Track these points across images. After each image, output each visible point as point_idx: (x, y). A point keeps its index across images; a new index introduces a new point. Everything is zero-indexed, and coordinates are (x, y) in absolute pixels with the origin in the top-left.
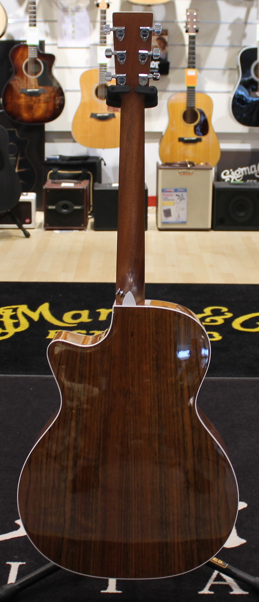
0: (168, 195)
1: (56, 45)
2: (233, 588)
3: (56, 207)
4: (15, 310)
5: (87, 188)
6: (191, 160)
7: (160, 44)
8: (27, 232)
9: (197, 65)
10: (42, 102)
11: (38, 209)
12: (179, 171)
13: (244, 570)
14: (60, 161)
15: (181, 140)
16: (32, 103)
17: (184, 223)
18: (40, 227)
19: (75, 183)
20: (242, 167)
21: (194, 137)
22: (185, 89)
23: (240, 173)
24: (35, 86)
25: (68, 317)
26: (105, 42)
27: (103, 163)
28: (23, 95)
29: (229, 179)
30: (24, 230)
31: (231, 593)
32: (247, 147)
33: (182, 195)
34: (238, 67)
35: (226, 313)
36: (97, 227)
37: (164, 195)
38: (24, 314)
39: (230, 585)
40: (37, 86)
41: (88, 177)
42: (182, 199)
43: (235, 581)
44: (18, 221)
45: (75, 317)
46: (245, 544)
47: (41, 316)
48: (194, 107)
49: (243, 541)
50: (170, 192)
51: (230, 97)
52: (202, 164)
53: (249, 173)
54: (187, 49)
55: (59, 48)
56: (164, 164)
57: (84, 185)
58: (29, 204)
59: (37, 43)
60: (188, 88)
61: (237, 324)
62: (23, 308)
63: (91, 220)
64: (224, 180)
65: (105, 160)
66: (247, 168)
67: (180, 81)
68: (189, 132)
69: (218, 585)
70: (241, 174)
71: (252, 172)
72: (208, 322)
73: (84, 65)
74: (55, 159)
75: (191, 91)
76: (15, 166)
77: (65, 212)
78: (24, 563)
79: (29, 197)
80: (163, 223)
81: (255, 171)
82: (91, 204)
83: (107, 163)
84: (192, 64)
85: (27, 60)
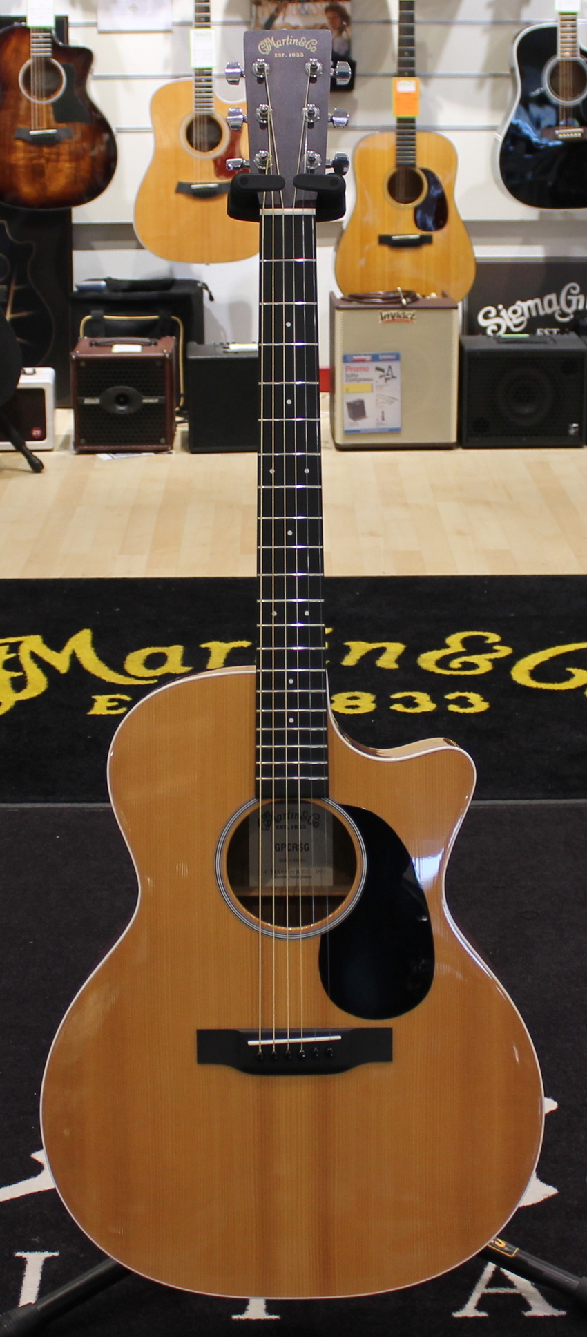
0: (358, 369)
1: (95, 25)
2: (532, 1303)
3: (101, 401)
4: (14, 648)
5: (171, 355)
6: (407, 288)
7: (332, 20)
8: (35, 457)
9: (417, 69)
10: (63, 157)
11: (60, 403)
12: (381, 314)
13: (555, 1261)
14: (106, 293)
15: (385, 240)
16: (43, 161)
17: (395, 431)
18: (64, 445)
19: (143, 345)
20: (524, 300)
21: (415, 234)
22: (394, 123)
23: (519, 312)
24: (48, 122)
25: (135, 662)
26: (208, 19)
27: (206, 294)
28: (20, 144)
29: (495, 328)
30: (28, 455)
31: (527, 1314)
32: (535, 252)
33: (390, 367)
34: (513, 70)
35: (496, 647)
36: (196, 444)
37: (347, 369)
38: (35, 657)
39: (523, 1294)
40: (53, 123)
41: (173, 331)
42: (388, 377)
43: (535, 1286)
44: (15, 433)
45: (155, 661)
46: (554, 1197)
47: (74, 661)
48: (414, 165)
49: (551, 1191)
50: (363, 361)
51: (496, 140)
52: (434, 295)
53: (542, 313)
54: (395, 29)
55: (101, 32)
56: (347, 297)
57: (163, 348)
58: (39, 393)
59: (51, 23)
60: (400, 120)
61: (521, 673)
62: (32, 643)
63: (182, 428)
64: (484, 330)
65: (210, 288)
66: (538, 301)
67: (380, 104)
68: (403, 223)
69: (497, 1295)
70: (523, 315)
71: (549, 311)
72: (455, 669)
73: (160, 72)
74: (97, 289)
75: (406, 129)
76: (5, 306)
77: (122, 411)
78: (56, 1254)
79: (40, 377)
80: (348, 433)
81: (555, 307)
82: (182, 391)
83: (214, 295)
84: (407, 68)
85: (29, 62)
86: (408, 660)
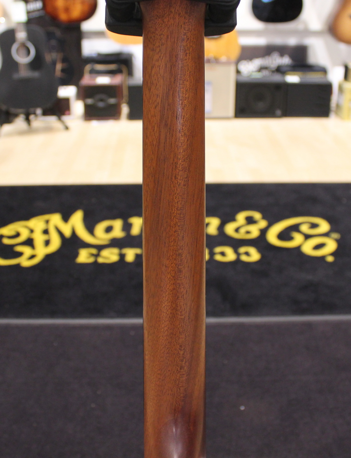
3: (94, 101)
4: (47, 222)
17: (210, 112)
19: (110, 77)
25: (100, 228)
30: (63, 123)
38: (56, 228)
44: (58, 112)
45: (108, 230)
47: (74, 233)
57: (117, 80)
61: (272, 237)
62: (56, 219)
72: (242, 235)
77: (101, 106)
86: (221, 228)
